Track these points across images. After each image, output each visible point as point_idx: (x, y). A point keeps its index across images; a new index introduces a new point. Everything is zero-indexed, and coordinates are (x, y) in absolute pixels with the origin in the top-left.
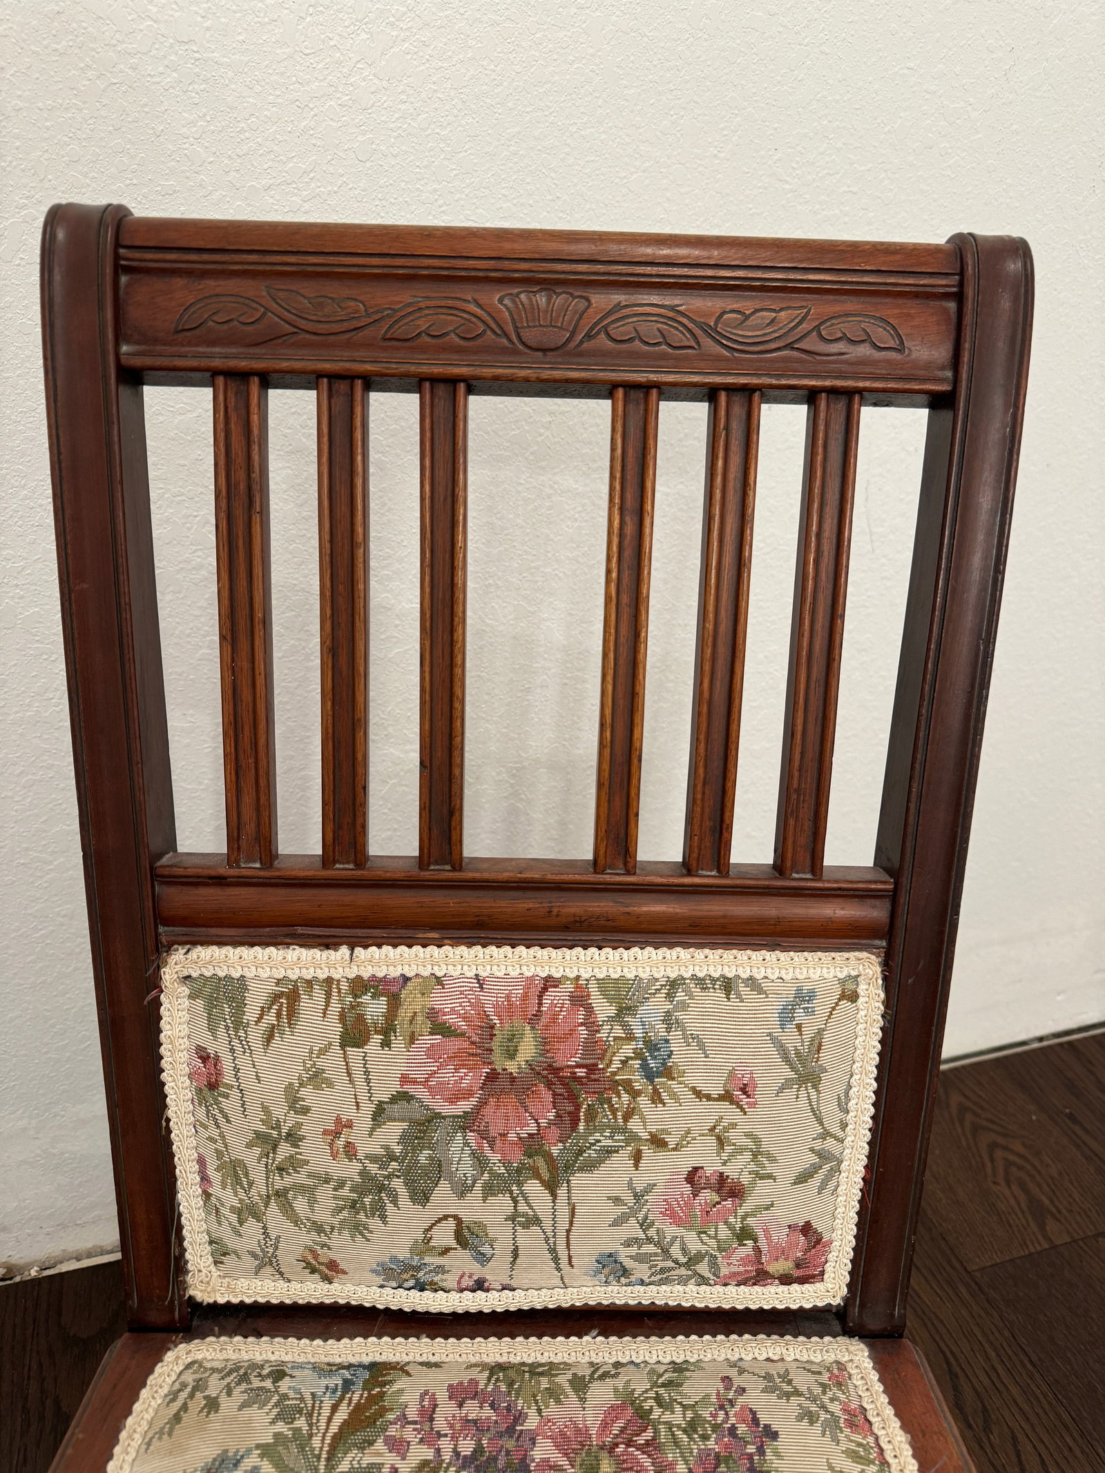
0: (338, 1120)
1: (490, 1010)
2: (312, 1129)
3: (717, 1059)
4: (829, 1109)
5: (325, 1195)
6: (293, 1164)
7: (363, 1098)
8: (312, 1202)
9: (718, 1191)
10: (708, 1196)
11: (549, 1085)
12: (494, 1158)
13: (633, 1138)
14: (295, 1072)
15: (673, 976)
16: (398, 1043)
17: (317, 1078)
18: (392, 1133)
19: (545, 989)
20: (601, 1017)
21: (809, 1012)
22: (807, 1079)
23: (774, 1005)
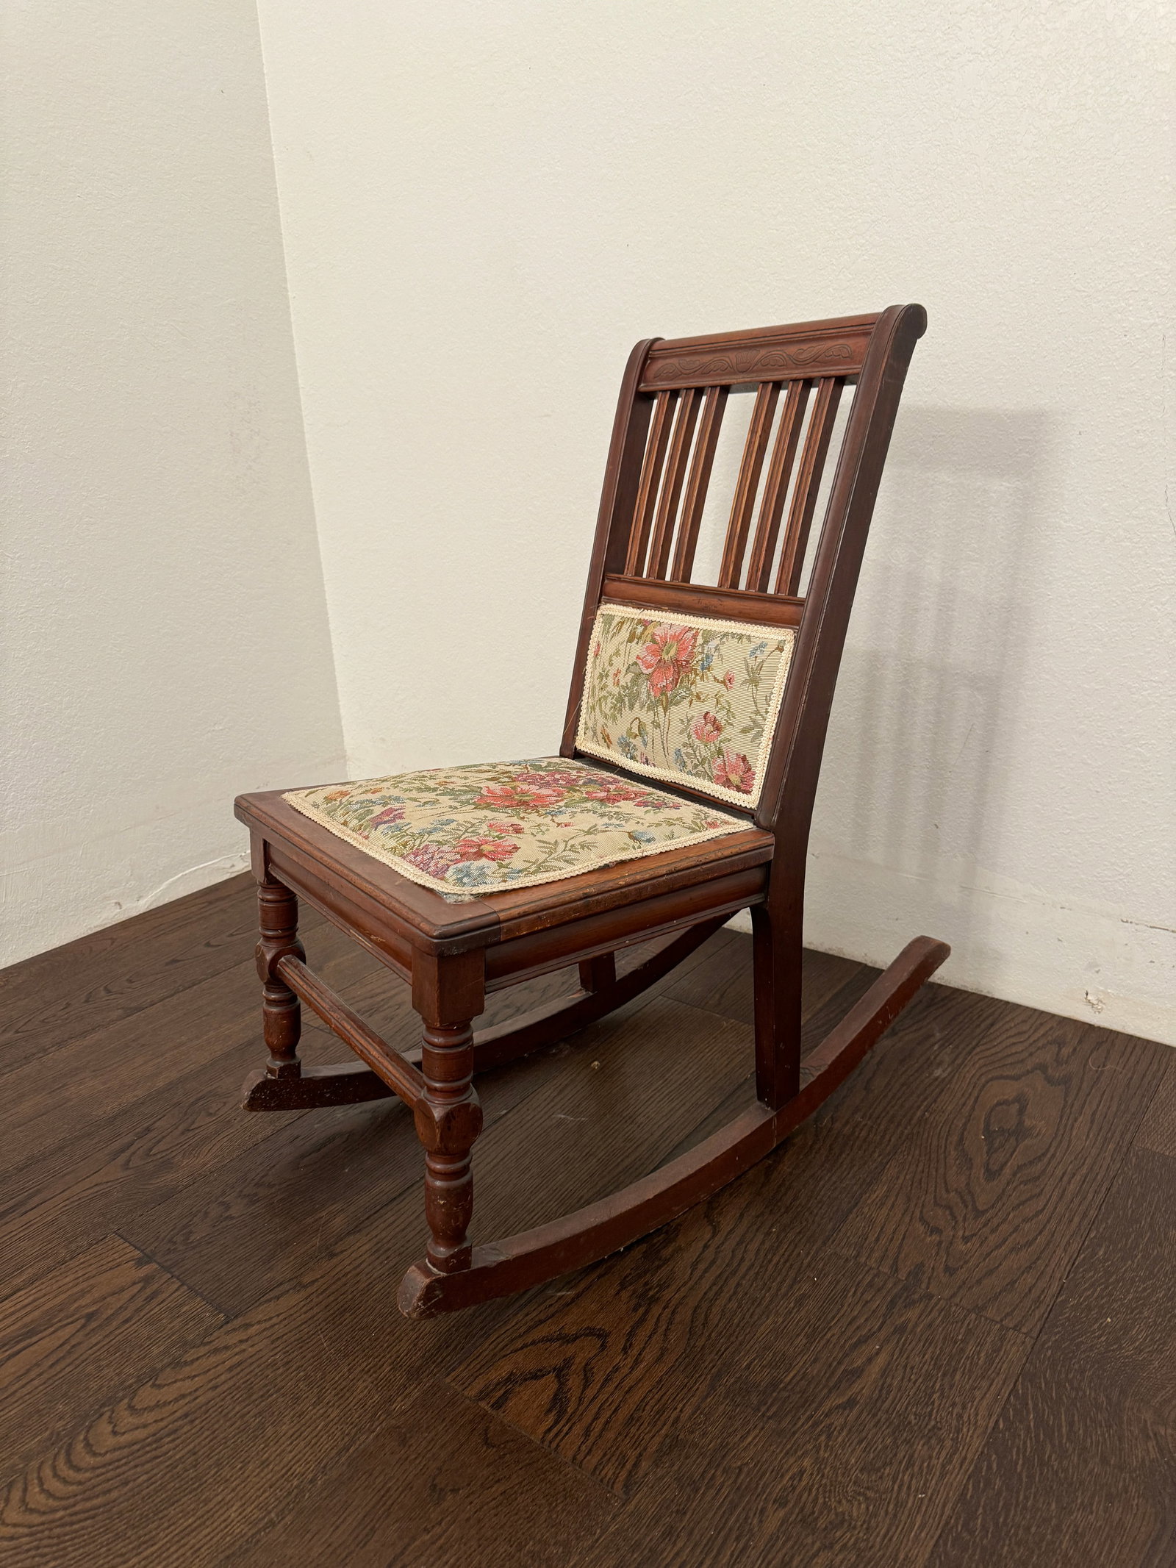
0: (618, 670)
1: (669, 636)
2: (611, 672)
5: (609, 702)
7: (626, 662)
8: (606, 704)
9: (713, 726)
10: (709, 727)
11: (674, 667)
12: (653, 694)
13: (691, 694)
14: (614, 650)
15: (726, 632)
16: (641, 642)
17: (618, 654)
19: (687, 631)
20: (698, 644)
21: (762, 652)
22: (754, 680)
23: (753, 646)
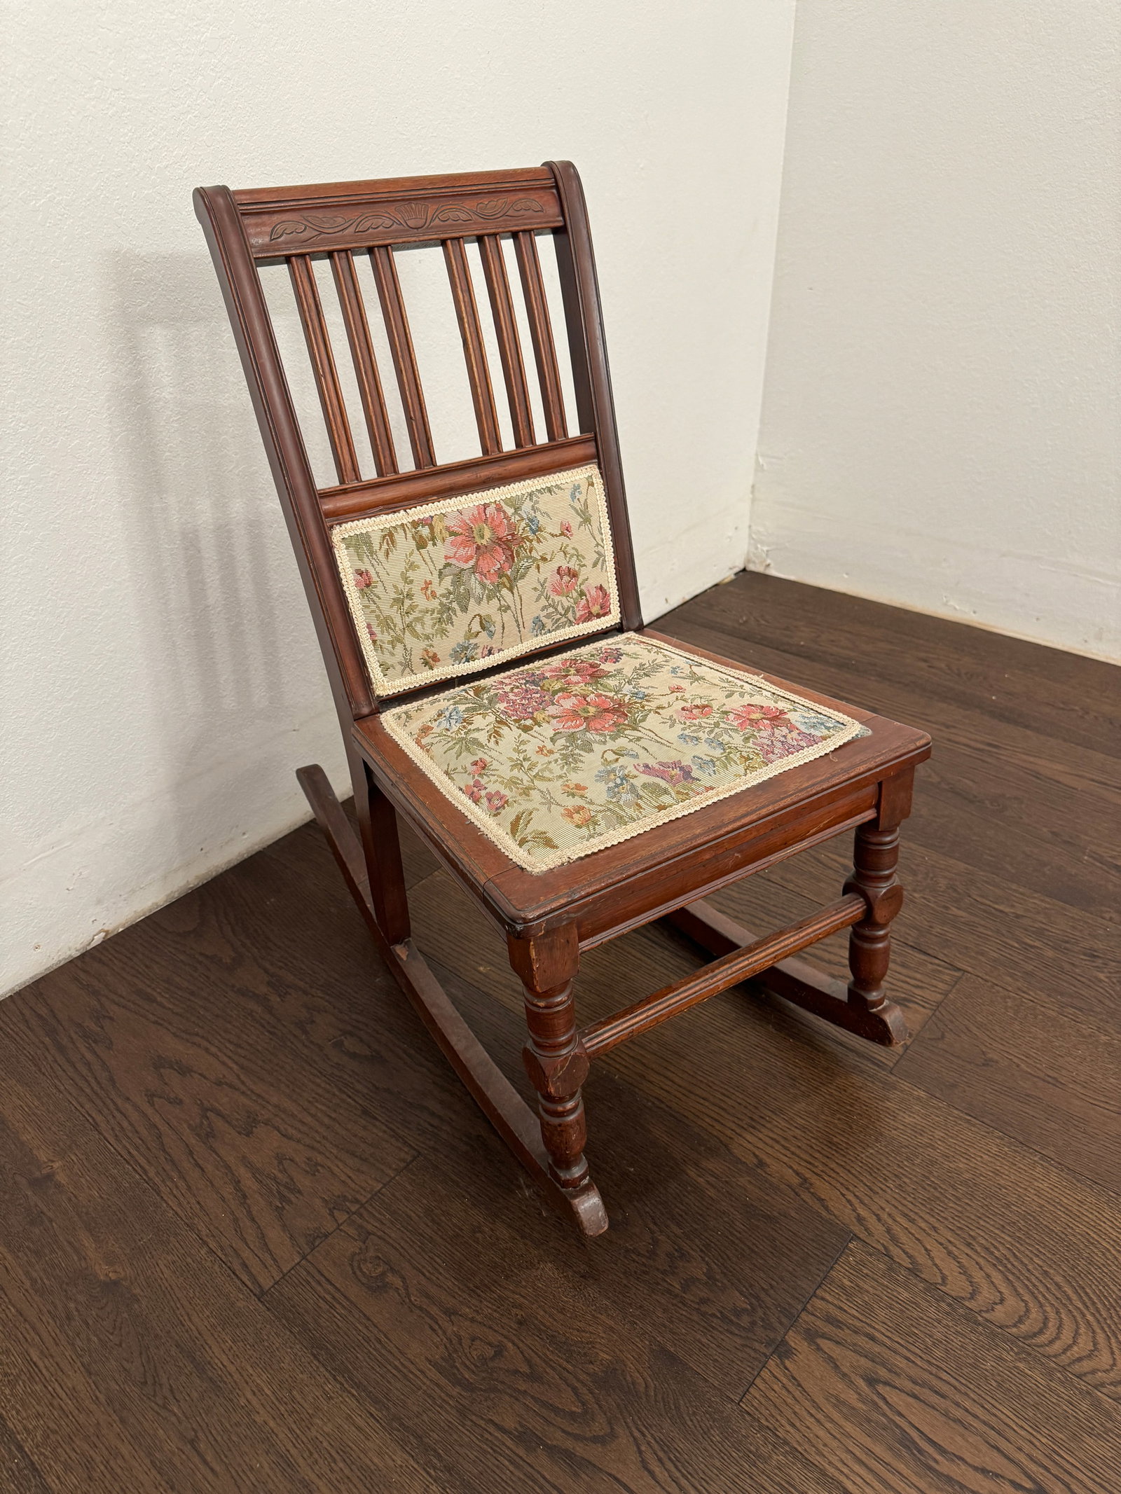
0: (426, 582)
1: (468, 522)
2: (416, 589)
3: (555, 519)
4: (596, 533)
5: (428, 620)
6: (412, 608)
7: (432, 568)
8: (423, 624)
9: (569, 576)
10: (566, 578)
11: (500, 545)
12: (488, 582)
13: (535, 560)
14: (402, 567)
15: (529, 491)
16: (439, 543)
17: (412, 566)
18: (448, 581)
19: (485, 509)
20: (510, 514)
21: (580, 493)
22: (587, 520)
23: (568, 493)
